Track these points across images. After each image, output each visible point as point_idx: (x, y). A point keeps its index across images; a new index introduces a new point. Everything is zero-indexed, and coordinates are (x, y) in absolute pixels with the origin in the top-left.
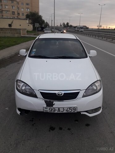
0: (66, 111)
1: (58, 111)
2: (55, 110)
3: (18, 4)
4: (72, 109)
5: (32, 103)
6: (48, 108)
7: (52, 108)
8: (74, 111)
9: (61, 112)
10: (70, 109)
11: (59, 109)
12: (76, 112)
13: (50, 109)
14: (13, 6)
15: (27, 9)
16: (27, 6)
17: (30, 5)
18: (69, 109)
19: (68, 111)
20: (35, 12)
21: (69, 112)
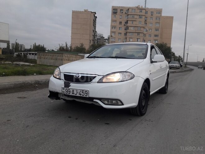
0: (79, 94)
1: (72, 93)
2: (70, 92)
3: (145, 36)
4: (84, 93)
5: (55, 83)
6: (65, 89)
7: (68, 89)
8: (86, 95)
9: (75, 95)
10: (82, 93)
11: (73, 91)
12: (87, 96)
13: (67, 90)
14: (138, 39)
15: (155, 41)
16: (156, 38)
17: (159, 36)
18: (81, 91)
19: (81, 94)
20: (163, 43)
21: (82, 96)
